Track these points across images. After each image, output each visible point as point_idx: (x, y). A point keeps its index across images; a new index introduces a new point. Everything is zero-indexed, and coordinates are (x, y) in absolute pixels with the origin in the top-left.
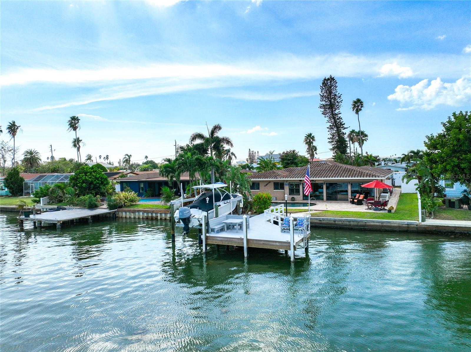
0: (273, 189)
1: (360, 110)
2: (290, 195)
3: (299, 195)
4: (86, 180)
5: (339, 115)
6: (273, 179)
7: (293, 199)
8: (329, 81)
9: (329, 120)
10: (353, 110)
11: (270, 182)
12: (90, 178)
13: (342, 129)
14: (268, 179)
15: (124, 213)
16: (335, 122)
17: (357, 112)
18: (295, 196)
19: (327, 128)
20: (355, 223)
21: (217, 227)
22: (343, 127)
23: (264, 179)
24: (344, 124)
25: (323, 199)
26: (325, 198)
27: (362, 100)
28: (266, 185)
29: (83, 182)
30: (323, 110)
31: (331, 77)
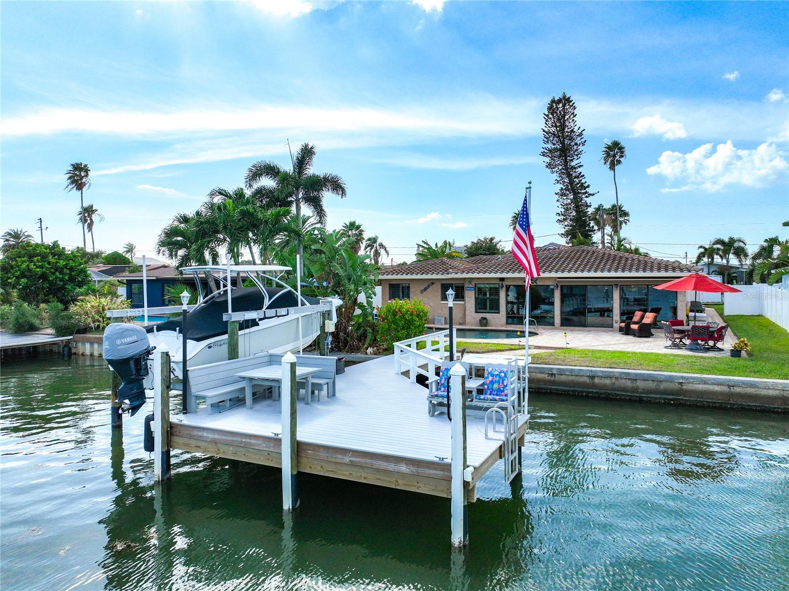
0: (440, 298)
1: (619, 162)
2: (476, 312)
3: (499, 313)
4: (29, 270)
5: (579, 170)
6: (440, 276)
7: (484, 321)
8: (561, 105)
9: (559, 179)
10: (605, 163)
11: (432, 282)
12: (41, 267)
13: (584, 196)
14: (429, 276)
15: (88, 346)
16: (571, 182)
17: (612, 167)
18: (488, 316)
19: (556, 194)
20: (651, 385)
21: (214, 394)
22: (586, 192)
23: (419, 277)
24: (588, 186)
25: (552, 324)
26: (557, 320)
27: (623, 144)
28: (425, 289)
29: (23, 275)
30: (548, 160)
31: (564, 97)
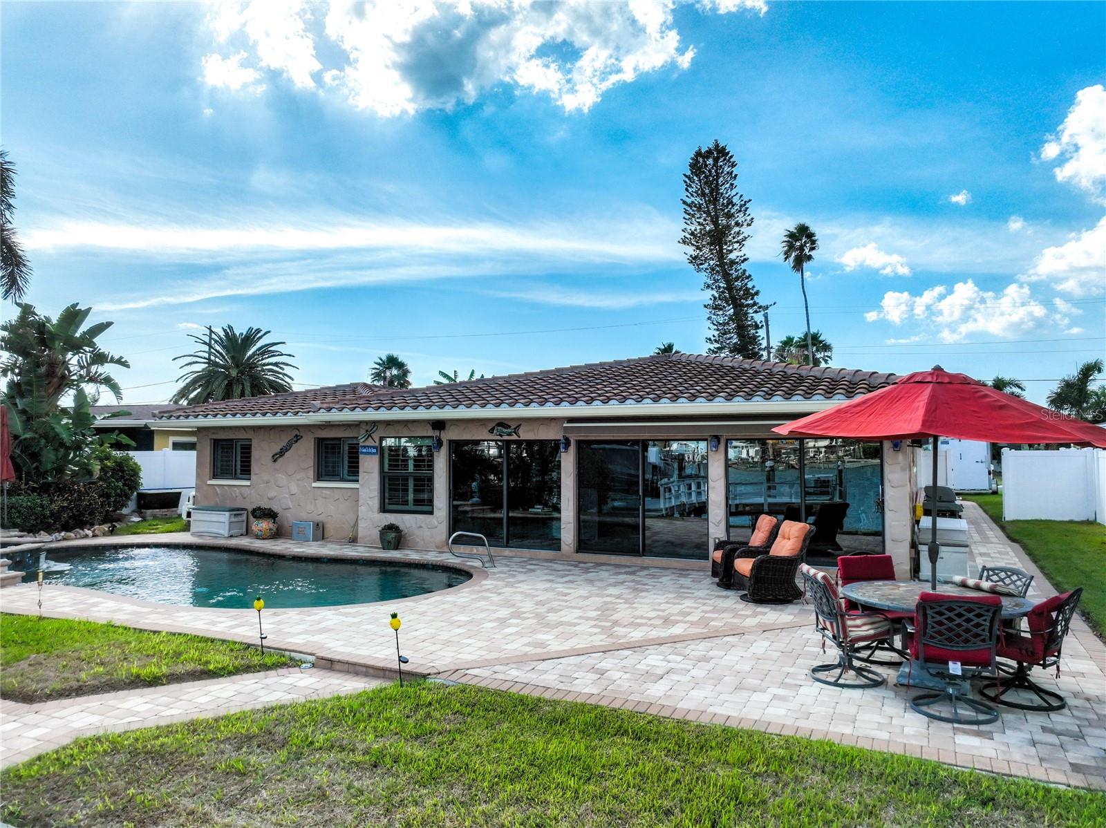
0: (311, 473)
1: (809, 258)
2: (381, 509)
3: (431, 513)
7: (391, 535)
8: (710, 161)
10: (786, 259)
13: (750, 311)
17: (798, 265)
18: (406, 521)
26: (568, 535)
27: (814, 229)
28: (282, 453)
31: (717, 146)
